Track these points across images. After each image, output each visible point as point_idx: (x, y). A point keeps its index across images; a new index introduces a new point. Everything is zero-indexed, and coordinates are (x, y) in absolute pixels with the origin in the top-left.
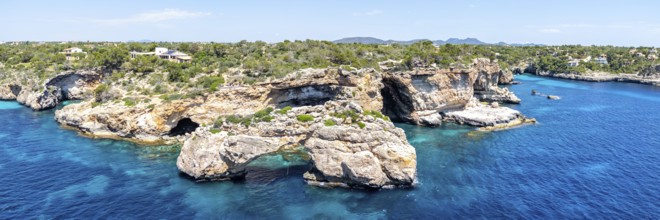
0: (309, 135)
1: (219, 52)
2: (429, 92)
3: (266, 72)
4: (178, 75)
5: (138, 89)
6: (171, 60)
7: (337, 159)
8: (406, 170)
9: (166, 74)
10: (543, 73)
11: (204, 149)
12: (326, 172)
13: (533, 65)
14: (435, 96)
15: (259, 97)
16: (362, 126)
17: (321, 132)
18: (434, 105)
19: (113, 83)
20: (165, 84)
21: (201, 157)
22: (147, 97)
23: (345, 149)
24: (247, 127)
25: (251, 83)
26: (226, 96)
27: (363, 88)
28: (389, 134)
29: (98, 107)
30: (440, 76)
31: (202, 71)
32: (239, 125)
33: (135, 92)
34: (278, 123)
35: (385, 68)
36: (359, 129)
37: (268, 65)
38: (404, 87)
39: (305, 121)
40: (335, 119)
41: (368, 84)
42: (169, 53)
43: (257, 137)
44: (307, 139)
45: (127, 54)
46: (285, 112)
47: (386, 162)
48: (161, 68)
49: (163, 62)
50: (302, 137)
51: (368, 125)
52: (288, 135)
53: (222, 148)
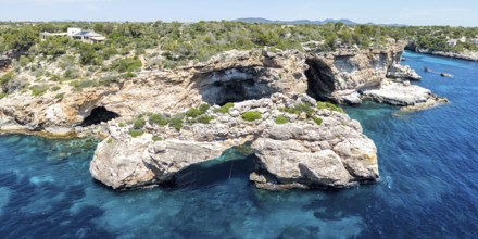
0: (257, 135)
1: (135, 32)
2: (349, 72)
3: (187, 55)
4: (91, 57)
5: (48, 74)
6: (84, 41)
7: (293, 160)
8: (370, 167)
9: (78, 56)
10: (422, 50)
11: (123, 157)
12: (280, 175)
13: (413, 44)
14: (355, 75)
15: (181, 82)
16: (319, 122)
17: (272, 132)
18: (354, 84)
19: (22, 69)
20: (77, 67)
21: (119, 166)
22: (56, 83)
23: (301, 148)
24: (178, 130)
25: (172, 67)
26: (145, 82)
27: (289, 69)
28: (348, 128)
29: (5, 98)
30: (360, 56)
31: (116, 53)
32: (167, 127)
33: (43, 77)
34: (219, 125)
35: (308, 48)
36: (316, 125)
37: (189, 47)
38: (327, 68)
39: (252, 119)
40: (287, 114)
41: (294, 66)
42: (83, 33)
43: (192, 142)
44: (255, 139)
45: (38, 35)
46: (227, 111)
47: (349, 159)
48: (73, 49)
49: (76, 43)
50: (248, 138)
51: (325, 120)
52: (232, 138)
53: (146, 155)
